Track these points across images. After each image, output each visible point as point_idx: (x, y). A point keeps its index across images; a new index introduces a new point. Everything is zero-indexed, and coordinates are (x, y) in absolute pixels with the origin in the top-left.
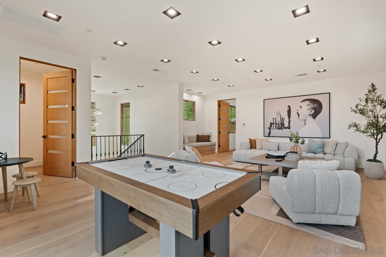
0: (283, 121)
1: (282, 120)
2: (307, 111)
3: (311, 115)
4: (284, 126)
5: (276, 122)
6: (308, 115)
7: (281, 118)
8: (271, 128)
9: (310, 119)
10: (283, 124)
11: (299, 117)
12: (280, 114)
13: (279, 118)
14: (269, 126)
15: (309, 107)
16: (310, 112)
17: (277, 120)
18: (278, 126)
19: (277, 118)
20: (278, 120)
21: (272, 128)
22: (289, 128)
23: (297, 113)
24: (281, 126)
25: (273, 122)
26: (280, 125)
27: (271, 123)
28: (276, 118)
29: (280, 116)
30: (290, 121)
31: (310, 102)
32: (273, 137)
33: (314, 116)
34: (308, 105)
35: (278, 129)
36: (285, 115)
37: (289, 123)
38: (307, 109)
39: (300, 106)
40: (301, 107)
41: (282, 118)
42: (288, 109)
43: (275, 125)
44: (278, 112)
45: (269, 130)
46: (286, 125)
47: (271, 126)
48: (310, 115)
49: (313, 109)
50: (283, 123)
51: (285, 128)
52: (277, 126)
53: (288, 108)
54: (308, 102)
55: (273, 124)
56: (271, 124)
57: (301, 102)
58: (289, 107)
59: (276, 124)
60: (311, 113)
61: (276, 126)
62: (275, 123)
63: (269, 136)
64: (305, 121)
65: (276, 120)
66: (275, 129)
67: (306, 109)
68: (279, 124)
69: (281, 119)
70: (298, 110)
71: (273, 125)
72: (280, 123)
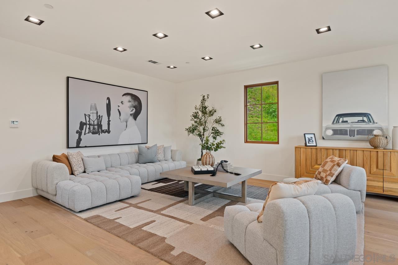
0: (101, 121)
1: (99, 118)
2: (128, 109)
3: (133, 116)
4: (101, 129)
5: (89, 121)
6: (130, 115)
7: (98, 115)
8: (82, 132)
10: (100, 126)
11: (120, 116)
12: (96, 109)
13: (95, 115)
14: (78, 129)
15: (130, 103)
16: (132, 111)
17: (91, 117)
18: (94, 128)
19: (91, 115)
20: (93, 117)
21: (83, 131)
22: (108, 131)
23: (118, 110)
24: (98, 129)
25: (85, 122)
26: (96, 127)
27: (81, 122)
28: (89, 115)
29: (95, 112)
30: (110, 121)
31: (132, 98)
32: (86, 147)
33: (135, 116)
34: (130, 101)
35: (93, 133)
36: (103, 112)
37: (109, 124)
38: (129, 107)
39: (121, 102)
40: (122, 102)
41: (99, 115)
42: (108, 103)
43: (88, 126)
44: (93, 105)
45: (77, 135)
46: (105, 127)
47: (81, 127)
48: (131, 115)
49: (134, 107)
50: (101, 123)
51: (103, 131)
52: (92, 127)
53: (108, 100)
54: (128, 98)
55: (86, 124)
56: (82, 125)
57: (123, 96)
58: (108, 99)
59: (90, 125)
60: (132, 113)
61: (89, 128)
62: (88, 123)
63: (78, 147)
64: (126, 122)
65: (89, 119)
66: (89, 133)
67: (127, 107)
68: (94, 125)
69: (97, 118)
70: (119, 106)
71: (85, 126)
72: (96, 123)
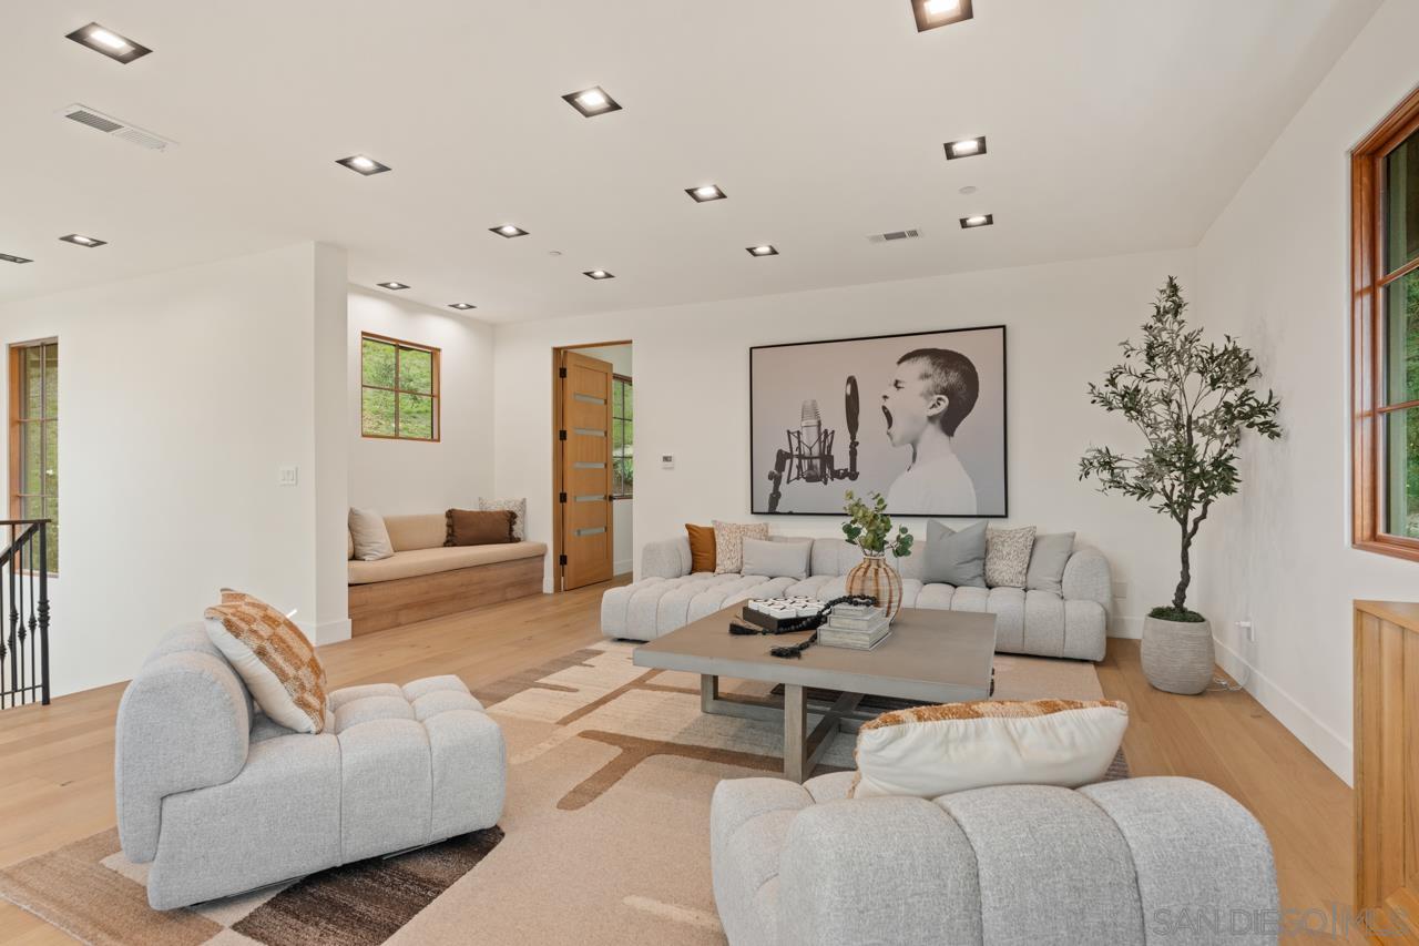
0: (830, 446)
1: (825, 437)
2: (922, 401)
3: (938, 422)
4: (831, 467)
5: (799, 448)
6: (925, 419)
7: (822, 430)
8: (781, 477)
9: (933, 434)
10: (827, 459)
11: (890, 426)
12: (816, 414)
13: (814, 430)
14: (772, 467)
15: (929, 382)
16: (934, 406)
17: (804, 438)
18: (811, 467)
19: (804, 431)
20: (810, 437)
21: (785, 475)
22: (852, 474)
23: (884, 408)
24: (822, 468)
25: (788, 451)
26: (817, 462)
27: (780, 452)
28: (798, 432)
29: (814, 422)
30: (858, 443)
31: (933, 364)
32: (791, 513)
33: (949, 423)
34: (925, 376)
35: (810, 479)
36: (836, 421)
37: (853, 454)
38: (922, 395)
39: (893, 382)
40: (897, 382)
41: (826, 431)
42: (849, 392)
43: (796, 461)
44: (809, 404)
45: (771, 483)
46: (841, 461)
47: (780, 466)
48: (931, 419)
49: (944, 391)
50: (829, 451)
51: (836, 475)
52: (805, 464)
53: (849, 386)
54: (923, 365)
55: (790, 456)
56: (782, 458)
57: (899, 363)
58: (852, 381)
59: (801, 457)
60: (935, 411)
61: (799, 467)
62: (795, 453)
63: (772, 512)
64: (914, 444)
65: (799, 442)
66: (798, 478)
67: (917, 394)
68: (811, 458)
69: (820, 437)
70: (885, 397)
71: (788, 462)
72: (816, 451)
